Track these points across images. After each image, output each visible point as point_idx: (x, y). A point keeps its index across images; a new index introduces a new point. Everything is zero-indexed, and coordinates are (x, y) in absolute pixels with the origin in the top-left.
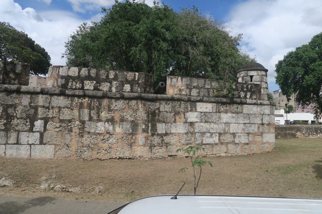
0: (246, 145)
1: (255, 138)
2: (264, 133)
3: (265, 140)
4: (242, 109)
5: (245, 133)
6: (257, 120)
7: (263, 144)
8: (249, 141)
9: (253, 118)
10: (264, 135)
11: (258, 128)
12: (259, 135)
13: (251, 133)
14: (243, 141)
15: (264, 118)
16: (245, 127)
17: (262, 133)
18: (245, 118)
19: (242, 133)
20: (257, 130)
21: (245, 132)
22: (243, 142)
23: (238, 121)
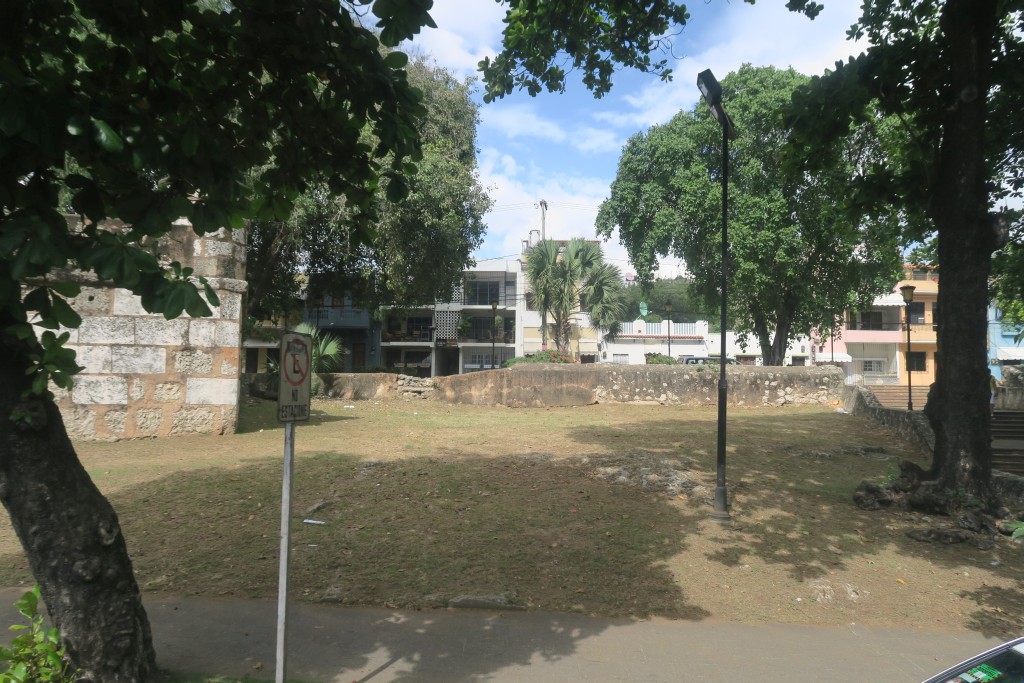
0: (116, 411)
1: (157, 392)
2: (191, 376)
3: (193, 398)
4: (110, 302)
5: (117, 375)
6: (166, 336)
7: (187, 409)
8: (130, 398)
9: (150, 328)
10: (191, 382)
11: (167, 360)
12: (173, 383)
13: (137, 375)
14: (106, 397)
15: (192, 330)
16: (114, 358)
17: (184, 377)
18: (119, 328)
19: (101, 374)
20: (164, 367)
21: (116, 371)
22: (107, 401)
23: (91, 336)
